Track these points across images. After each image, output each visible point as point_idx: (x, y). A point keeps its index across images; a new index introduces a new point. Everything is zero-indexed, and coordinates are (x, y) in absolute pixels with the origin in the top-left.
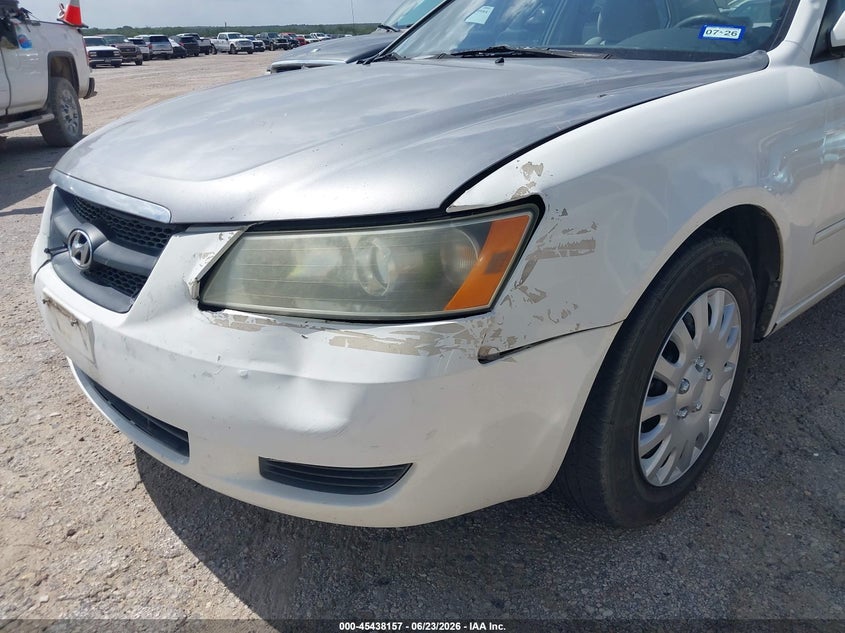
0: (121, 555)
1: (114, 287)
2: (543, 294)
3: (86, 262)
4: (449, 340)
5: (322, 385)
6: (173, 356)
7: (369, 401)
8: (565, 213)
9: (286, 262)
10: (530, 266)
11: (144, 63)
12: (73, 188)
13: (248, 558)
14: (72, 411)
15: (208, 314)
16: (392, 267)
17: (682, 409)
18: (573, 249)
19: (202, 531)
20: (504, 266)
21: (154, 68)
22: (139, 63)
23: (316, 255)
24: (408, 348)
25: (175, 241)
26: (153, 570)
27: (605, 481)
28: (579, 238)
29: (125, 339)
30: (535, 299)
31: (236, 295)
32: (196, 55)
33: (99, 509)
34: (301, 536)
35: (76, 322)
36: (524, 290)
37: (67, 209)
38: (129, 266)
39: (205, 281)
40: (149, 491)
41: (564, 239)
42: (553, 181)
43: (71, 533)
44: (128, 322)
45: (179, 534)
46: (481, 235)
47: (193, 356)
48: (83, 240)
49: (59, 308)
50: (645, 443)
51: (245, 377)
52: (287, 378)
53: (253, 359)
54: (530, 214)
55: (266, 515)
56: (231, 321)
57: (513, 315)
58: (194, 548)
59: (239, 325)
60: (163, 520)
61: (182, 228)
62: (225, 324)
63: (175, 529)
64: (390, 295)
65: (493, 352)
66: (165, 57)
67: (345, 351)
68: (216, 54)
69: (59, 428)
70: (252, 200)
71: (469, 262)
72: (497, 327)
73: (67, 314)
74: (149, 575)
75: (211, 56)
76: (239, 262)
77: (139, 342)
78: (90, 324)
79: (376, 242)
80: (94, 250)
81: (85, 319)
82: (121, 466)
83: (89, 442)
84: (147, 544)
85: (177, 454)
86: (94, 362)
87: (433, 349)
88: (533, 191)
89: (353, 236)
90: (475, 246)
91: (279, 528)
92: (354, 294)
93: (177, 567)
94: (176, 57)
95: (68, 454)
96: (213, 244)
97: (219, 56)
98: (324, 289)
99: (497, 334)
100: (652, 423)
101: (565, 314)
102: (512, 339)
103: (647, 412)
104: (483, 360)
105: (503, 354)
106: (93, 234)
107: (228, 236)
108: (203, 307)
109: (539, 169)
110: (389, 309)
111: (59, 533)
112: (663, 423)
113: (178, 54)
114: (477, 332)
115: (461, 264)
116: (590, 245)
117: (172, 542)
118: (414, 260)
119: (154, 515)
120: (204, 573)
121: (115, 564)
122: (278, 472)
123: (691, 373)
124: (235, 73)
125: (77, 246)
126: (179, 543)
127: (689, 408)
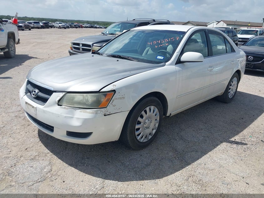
0: (37, 153)
1: (41, 101)
2: (116, 105)
3: (36, 96)
4: (99, 112)
5: (78, 118)
6: (53, 113)
7: (85, 121)
8: (119, 93)
9: (74, 98)
10: (113, 101)
11: (31, 29)
12: (31, 81)
13: (62, 154)
14: (23, 127)
15: (59, 106)
16: (91, 100)
17: (146, 127)
18: (121, 98)
19: (53, 149)
20: (109, 101)
21: (35, 32)
22: (30, 30)
23: (79, 97)
24: (92, 113)
25: (54, 93)
26: (44, 155)
27: (128, 139)
28: (122, 97)
29: (43, 110)
30: (114, 106)
31: (64, 103)
32: (48, 28)
33: (32, 145)
34: (73, 151)
35: (33, 107)
36: (112, 104)
37: (30, 85)
38: (44, 97)
39: (59, 101)
40: (42, 142)
41: (119, 97)
42: (118, 88)
43: (26, 149)
44: (44, 107)
45: (49, 150)
46: (105, 95)
47: (56, 113)
48: (35, 92)
49: (29, 104)
50: (137, 133)
51: (65, 117)
52: (72, 117)
53: (67, 114)
54: (113, 93)
55: (67, 143)
56: (63, 108)
57: (110, 109)
58: (52, 152)
59: (65, 108)
60: (45, 147)
61: (55, 92)
62: (62, 108)
63: (48, 149)
64: (90, 104)
65: (107, 114)
66: (38, 28)
67: (82, 113)
68: (54, 28)
69: (21, 130)
70: (68, 87)
71: (103, 99)
72: (107, 110)
73: (31, 105)
74: (43, 156)
75: (53, 29)
76: (65, 98)
77: (46, 111)
78: (36, 107)
79: (88, 96)
80: (37, 93)
81: (35, 106)
82: (35, 138)
83: (27, 133)
84: (42, 151)
85: (50, 132)
86: (36, 115)
87: (96, 113)
88: (114, 89)
89: (85, 95)
90: (104, 97)
91: (69, 149)
92: (84, 104)
93: (48, 155)
94: (42, 28)
95: (23, 135)
96: (61, 95)
97: (55, 29)
98: (79, 103)
99: (107, 111)
100: (138, 129)
101: (119, 109)
102: (110, 112)
103: (137, 127)
104: (105, 115)
105: (108, 115)
106: (37, 91)
107: (64, 93)
108: (58, 105)
109: (115, 86)
110: (90, 107)
111: (24, 149)
112: (141, 129)
113: (42, 27)
114: (104, 111)
115: (102, 100)
116: (124, 98)
117: (47, 151)
118: (94, 99)
119: (43, 146)
120: (54, 156)
121: (36, 154)
122: (70, 134)
123: (147, 121)
124: (60, 36)
125: (34, 93)
126: (49, 151)
127: (148, 128)
